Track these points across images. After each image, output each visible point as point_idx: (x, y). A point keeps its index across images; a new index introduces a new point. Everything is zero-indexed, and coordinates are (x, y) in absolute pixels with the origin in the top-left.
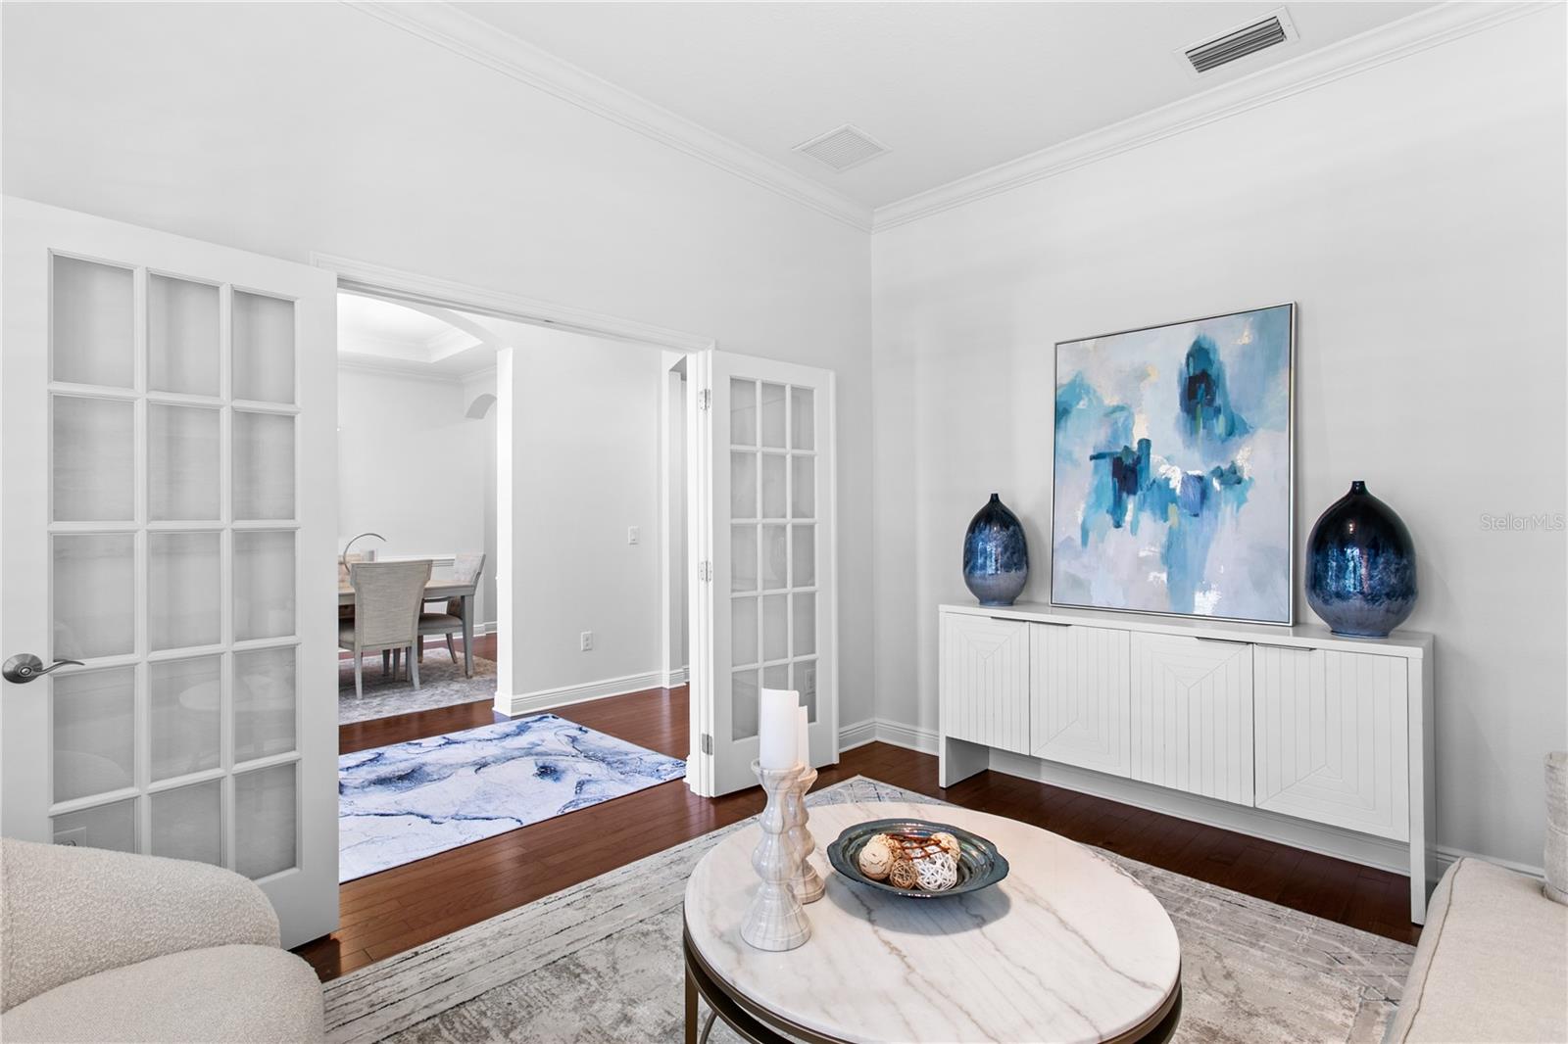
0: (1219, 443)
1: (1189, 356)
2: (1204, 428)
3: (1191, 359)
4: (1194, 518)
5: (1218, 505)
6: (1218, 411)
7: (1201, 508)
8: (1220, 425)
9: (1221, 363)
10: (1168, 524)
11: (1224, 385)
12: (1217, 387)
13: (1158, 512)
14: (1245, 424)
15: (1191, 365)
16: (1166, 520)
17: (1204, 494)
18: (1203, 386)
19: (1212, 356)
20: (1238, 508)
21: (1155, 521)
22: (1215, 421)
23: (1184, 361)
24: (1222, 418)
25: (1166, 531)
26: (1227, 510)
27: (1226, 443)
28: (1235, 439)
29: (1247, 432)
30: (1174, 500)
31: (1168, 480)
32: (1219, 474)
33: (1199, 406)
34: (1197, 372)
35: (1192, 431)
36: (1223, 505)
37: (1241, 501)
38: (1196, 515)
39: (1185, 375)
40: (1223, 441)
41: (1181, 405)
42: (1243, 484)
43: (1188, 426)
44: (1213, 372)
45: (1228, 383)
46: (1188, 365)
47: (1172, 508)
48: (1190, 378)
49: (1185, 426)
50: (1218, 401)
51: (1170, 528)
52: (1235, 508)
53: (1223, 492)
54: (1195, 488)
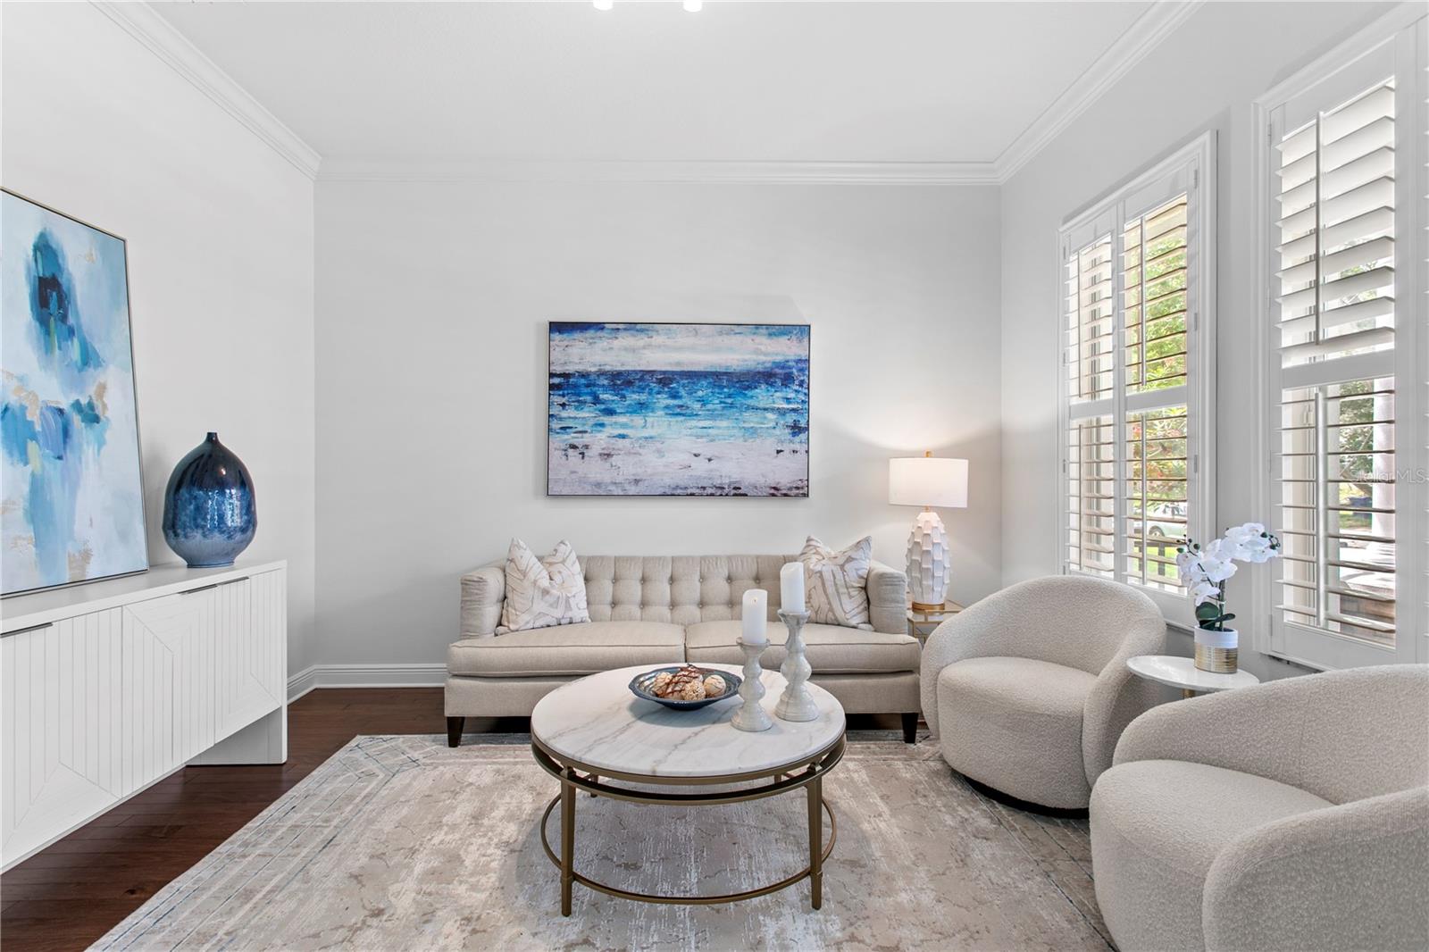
0: (76, 372)
1: (36, 248)
2: (60, 348)
3: (38, 254)
4: (58, 461)
5: (81, 445)
6: (71, 332)
7: (65, 449)
8: (74, 350)
9: (70, 274)
10: (29, 468)
11: (75, 301)
12: (69, 302)
13: (16, 454)
14: (98, 357)
15: (40, 261)
16: (26, 463)
17: (66, 433)
18: (54, 294)
19: (60, 261)
20: (99, 450)
21: (12, 464)
22: (69, 343)
23: (31, 253)
24: (76, 340)
25: (28, 478)
26: (89, 451)
27: (83, 373)
28: (91, 370)
29: (101, 366)
30: (34, 437)
31: (23, 408)
32: (77, 406)
33: (52, 319)
34: (48, 275)
35: (48, 349)
36: (85, 447)
37: (101, 443)
38: (60, 458)
39: (34, 273)
40: (80, 370)
41: (32, 310)
42: (101, 423)
43: (43, 342)
44: (63, 280)
45: (79, 302)
46: (36, 260)
47: (32, 447)
48: (40, 278)
49: (39, 339)
50: (71, 320)
51: (33, 475)
52: (96, 451)
53: (84, 431)
54: (55, 423)
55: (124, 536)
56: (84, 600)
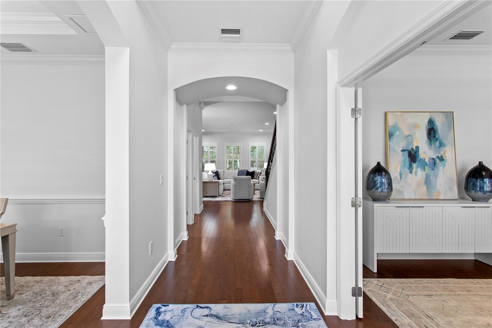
0: (438, 149)
1: (428, 122)
2: (434, 144)
3: (429, 123)
4: (432, 170)
5: (439, 166)
6: (437, 139)
7: (434, 167)
8: (437, 144)
9: (437, 126)
10: (426, 172)
11: (438, 132)
12: (436, 132)
13: (423, 169)
14: (444, 144)
15: (429, 125)
16: (425, 171)
17: (435, 164)
18: (432, 132)
19: (434, 123)
20: (444, 168)
21: (422, 171)
22: (436, 142)
23: (427, 124)
24: (438, 141)
25: (425, 174)
26: (441, 168)
27: (440, 149)
28: (442, 148)
29: (445, 146)
30: (427, 165)
31: (425, 159)
32: (438, 157)
33: (432, 138)
34: (431, 127)
35: (431, 145)
36: (440, 167)
37: (444, 166)
38: (433, 170)
39: (428, 128)
40: (439, 148)
41: (427, 136)
42: (444, 161)
43: (429, 143)
44: (435, 128)
45: (439, 132)
46: (428, 125)
47: (426, 167)
48: (429, 129)
49: (428, 143)
50: (437, 137)
51: (426, 173)
52: (443, 168)
53: (440, 163)
54: (432, 162)
55: (451, 189)
56: (439, 203)
